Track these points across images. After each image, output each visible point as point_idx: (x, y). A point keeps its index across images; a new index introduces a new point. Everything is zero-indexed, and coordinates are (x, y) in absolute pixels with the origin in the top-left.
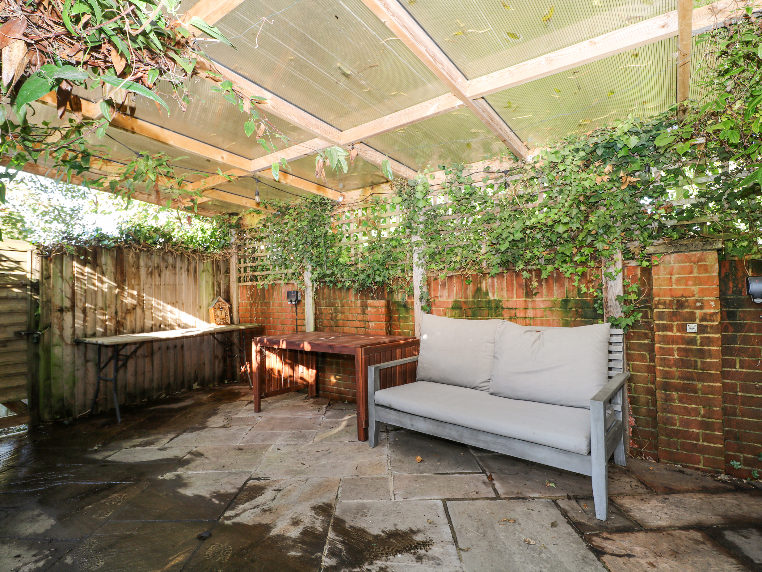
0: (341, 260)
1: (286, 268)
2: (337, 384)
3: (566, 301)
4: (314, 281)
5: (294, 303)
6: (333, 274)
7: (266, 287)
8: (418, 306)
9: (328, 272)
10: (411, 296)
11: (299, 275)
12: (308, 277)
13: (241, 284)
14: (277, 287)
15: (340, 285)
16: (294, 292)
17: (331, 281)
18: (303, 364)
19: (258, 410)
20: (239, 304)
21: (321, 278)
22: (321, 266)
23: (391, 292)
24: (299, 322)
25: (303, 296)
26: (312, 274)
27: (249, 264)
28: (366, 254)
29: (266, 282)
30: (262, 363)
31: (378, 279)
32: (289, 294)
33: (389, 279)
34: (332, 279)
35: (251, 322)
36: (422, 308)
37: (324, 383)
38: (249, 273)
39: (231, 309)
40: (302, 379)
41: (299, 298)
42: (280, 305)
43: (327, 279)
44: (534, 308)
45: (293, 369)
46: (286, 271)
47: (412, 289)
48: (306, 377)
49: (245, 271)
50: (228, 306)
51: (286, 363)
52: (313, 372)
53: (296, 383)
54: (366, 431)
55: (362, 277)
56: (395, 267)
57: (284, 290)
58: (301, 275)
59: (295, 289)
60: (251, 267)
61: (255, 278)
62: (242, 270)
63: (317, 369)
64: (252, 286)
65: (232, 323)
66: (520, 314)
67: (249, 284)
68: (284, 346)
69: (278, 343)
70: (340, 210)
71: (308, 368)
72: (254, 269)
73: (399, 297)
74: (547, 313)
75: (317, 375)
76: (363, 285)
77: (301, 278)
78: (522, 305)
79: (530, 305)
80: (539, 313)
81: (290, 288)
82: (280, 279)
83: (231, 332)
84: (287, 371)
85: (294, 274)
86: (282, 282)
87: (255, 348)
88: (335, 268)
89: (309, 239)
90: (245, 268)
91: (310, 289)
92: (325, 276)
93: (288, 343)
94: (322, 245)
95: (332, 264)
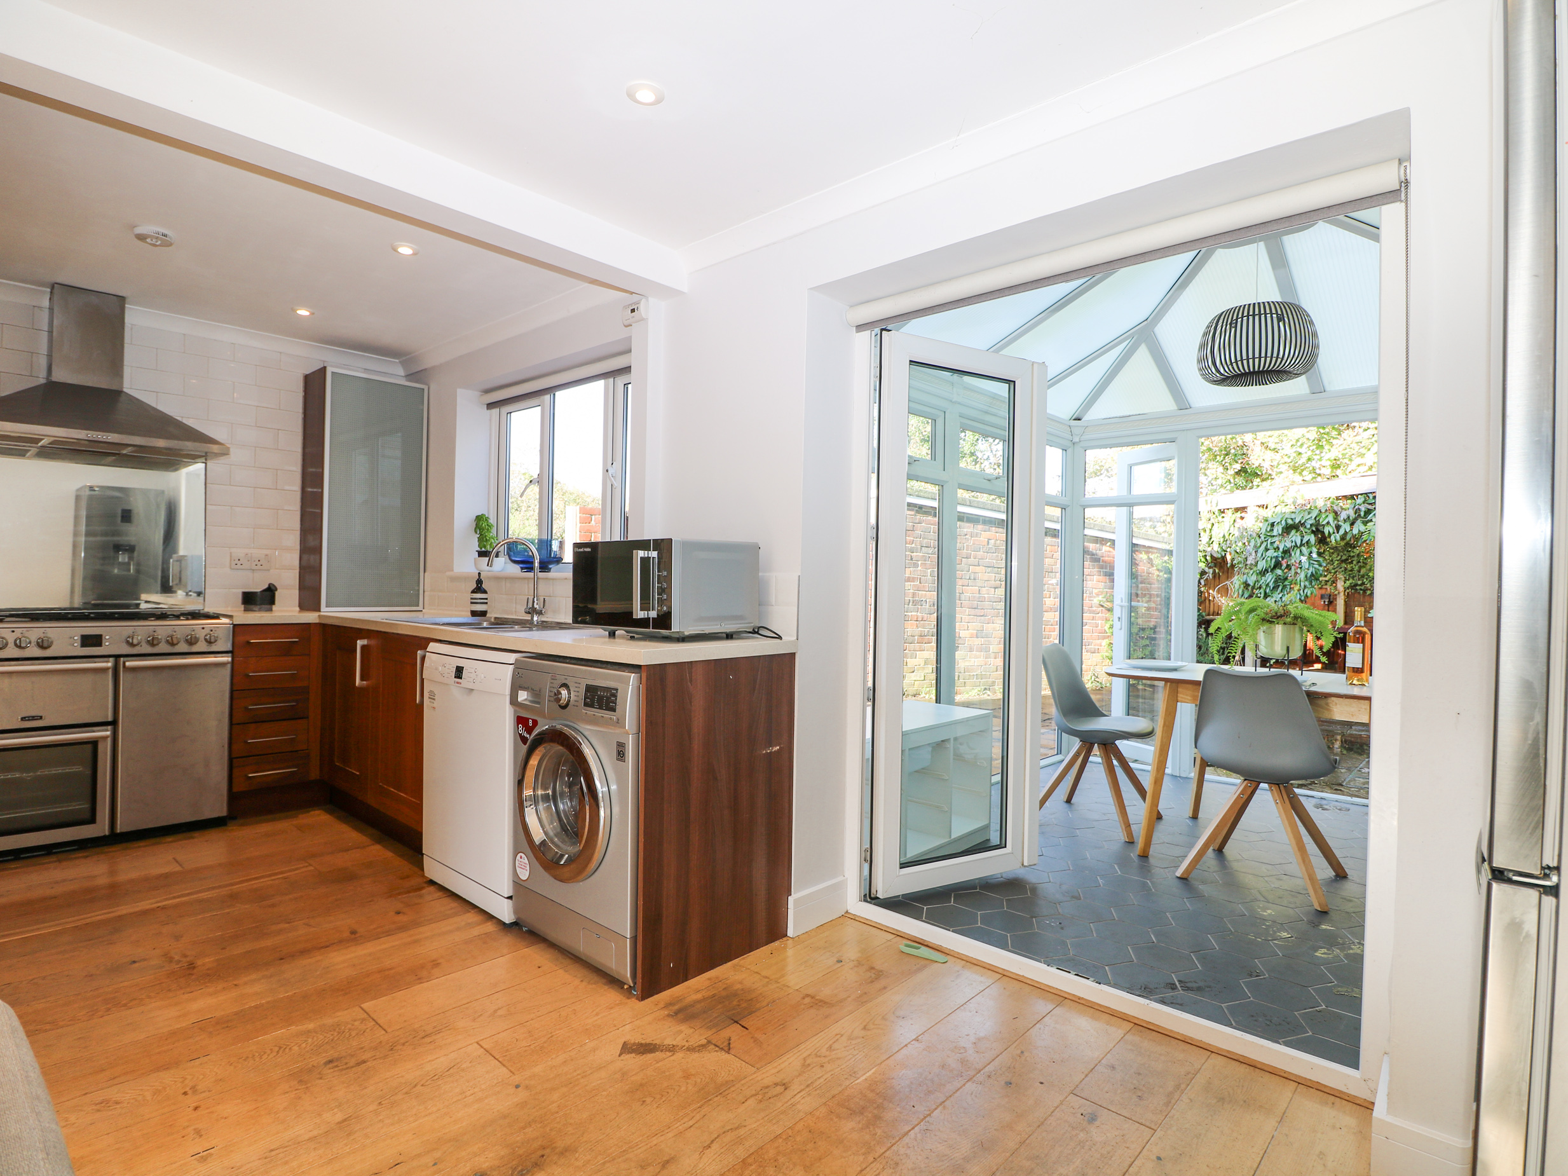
4: (1346, 588)
5: (1326, 603)
6: (1363, 584)
9: (1360, 582)
12: (1340, 585)
16: (1327, 595)
17: (1361, 589)
21: (1352, 587)
22: (1353, 577)
25: (1336, 599)
26: (1345, 583)
32: (1323, 597)
34: (1362, 588)
41: (1331, 600)
42: (1314, 604)
43: (1358, 588)
57: (1319, 593)
58: (1334, 583)
59: (1328, 593)
77: (1334, 585)
81: (1323, 592)
85: (1328, 582)
86: (1316, 587)
88: (1365, 580)
91: (1342, 594)
92: (1356, 585)
94: (1354, 562)
95: (1363, 576)
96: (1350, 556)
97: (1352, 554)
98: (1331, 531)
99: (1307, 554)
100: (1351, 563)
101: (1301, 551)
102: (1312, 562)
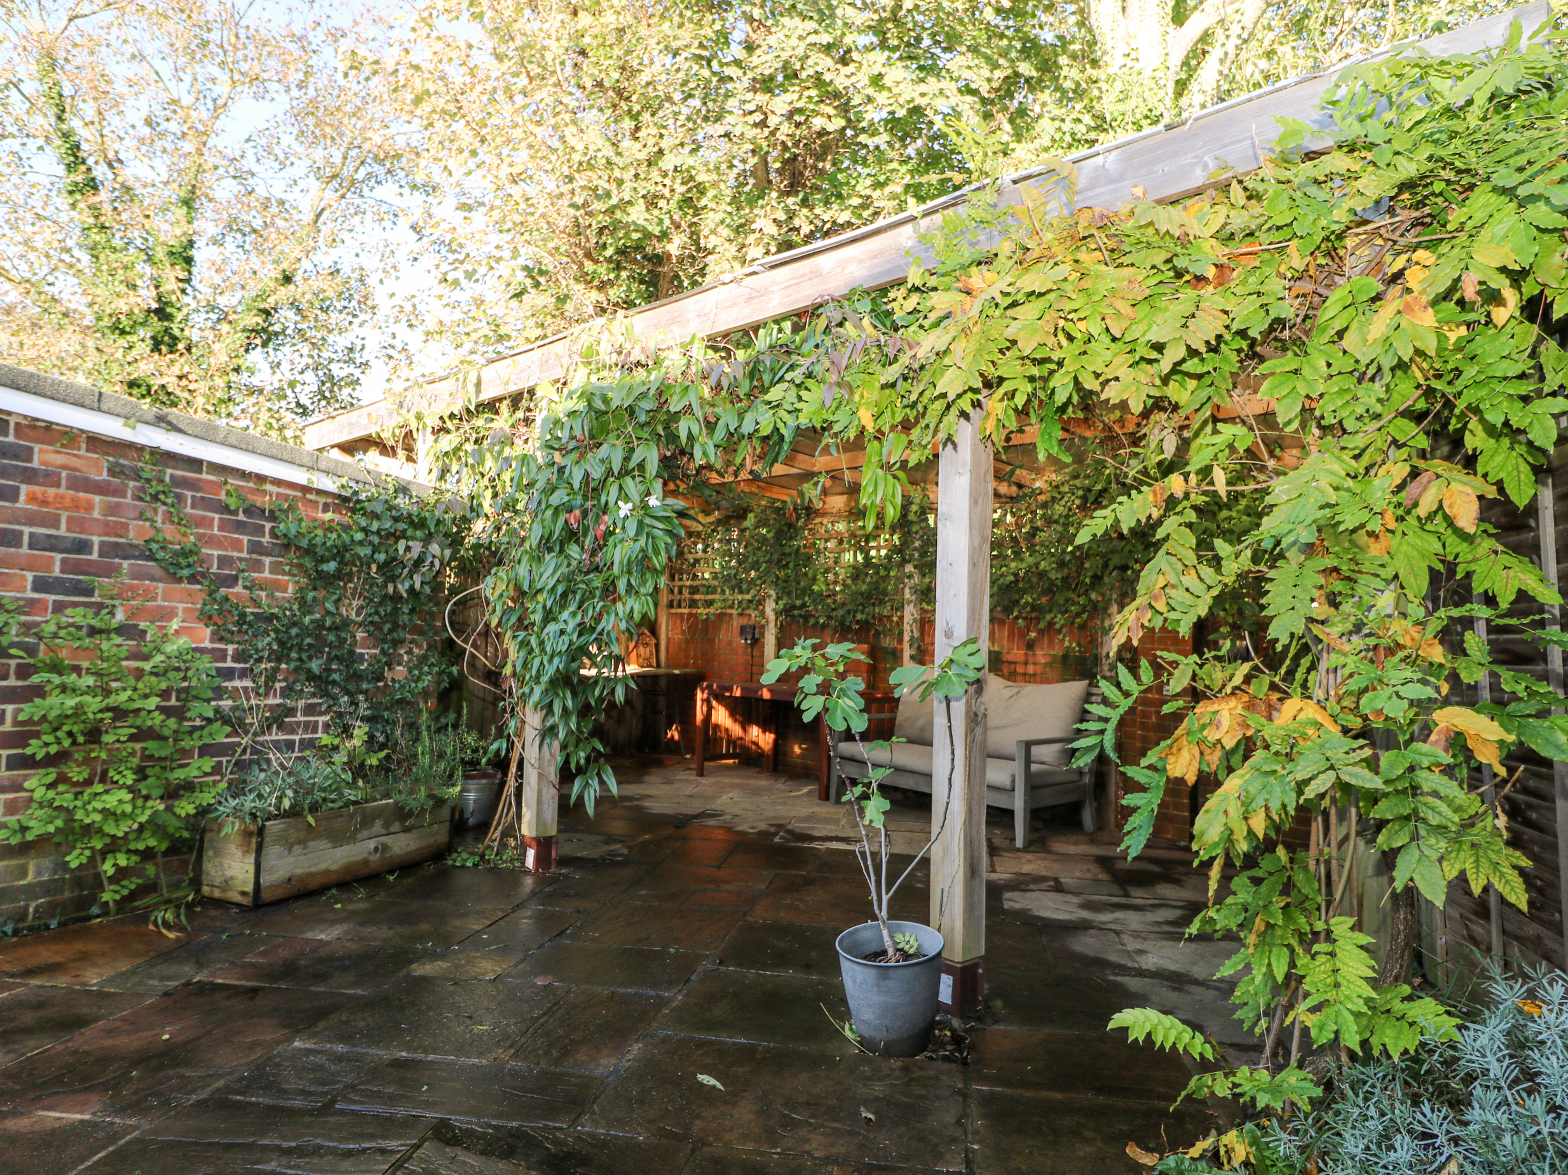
0: (815, 588)
1: (741, 592)
2: (801, 756)
3: (1065, 657)
4: (777, 614)
5: (749, 642)
6: (804, 605)
7: (712, 618)
8: (907, 652)
9: (798, 603)
10: (901, 641)
11: (761, 602)
12: (770, 607)
13: (673, 611)
14: (726, 619)
15: (812, 621)
16: (750, 627)
17: (800, 615)
18: (758, 725)
19: (701, 773)
20: (668, 639)
21: (787, 611)
22: (789, 594)
23: (877, 634)
24: (755, 669)
25: (762, 634)
26: (777, 603)
27: (688, 583)
28: (849, 582)
29: (712, 610)
30: (708, 716)
31: (859, 616)
32: (743, 630)
33: (874, 617)
34: (803, 613)
35: (686, 666)
36: (912, 657)
37: (785, 754)
38: (686, 594)
39: (657, 646)
40: (756, 744)
41: (757, 636)
42: (730, 643)
43: (796, 612)
44: (1035, 664)
45: (745, 730)
46: (740, 597)
47: (901, 633)
48: (761, 743)
49: (680, 593)
50: (654, 641)
51: (736, 721)
52: (770, 737)
53: (749, 749)
54: (828, 788)
55: (841, 612)
56: (882, 602)
57: (736, 623)
58: (760, 604)
59: (752, 623)
60: (691, 587)
61: (693, 604)
62: (676, 590)
63: (776, 733)
64: (690, 615)
65: (658, 666)
66: (1020, 670)
67: (686, 611)
68: (738, 693)
69: (730, 689)
70: (818, 520)
71: (764, 732)
72: (694, 590)
73: (887, 642)
74: (1048, 669)
75: (776, 741)
76: (842, 623)
77: (761, 607)
78: (1022, 659)
79: (1031, 660)
80: (1039, 669)
81: (744, 621)
82: (732, 607)
83: (655, 678)
84: (736, 730)
85: (750, 601)
86: (734, 612)
87: (699, 696)
88: (806, 599)
89: (775, 557)
90: (680, 588)
91: (772, 624)
92: (794, 607)
93: (743, 690)
94: (791, 565)
95: (804, 592)
96: (784, 554)
97: (787, 550)
98: (695, 431)
99: (637, 499)
100: (786, 566)
101: (621, 488)
102: (648, 520)
